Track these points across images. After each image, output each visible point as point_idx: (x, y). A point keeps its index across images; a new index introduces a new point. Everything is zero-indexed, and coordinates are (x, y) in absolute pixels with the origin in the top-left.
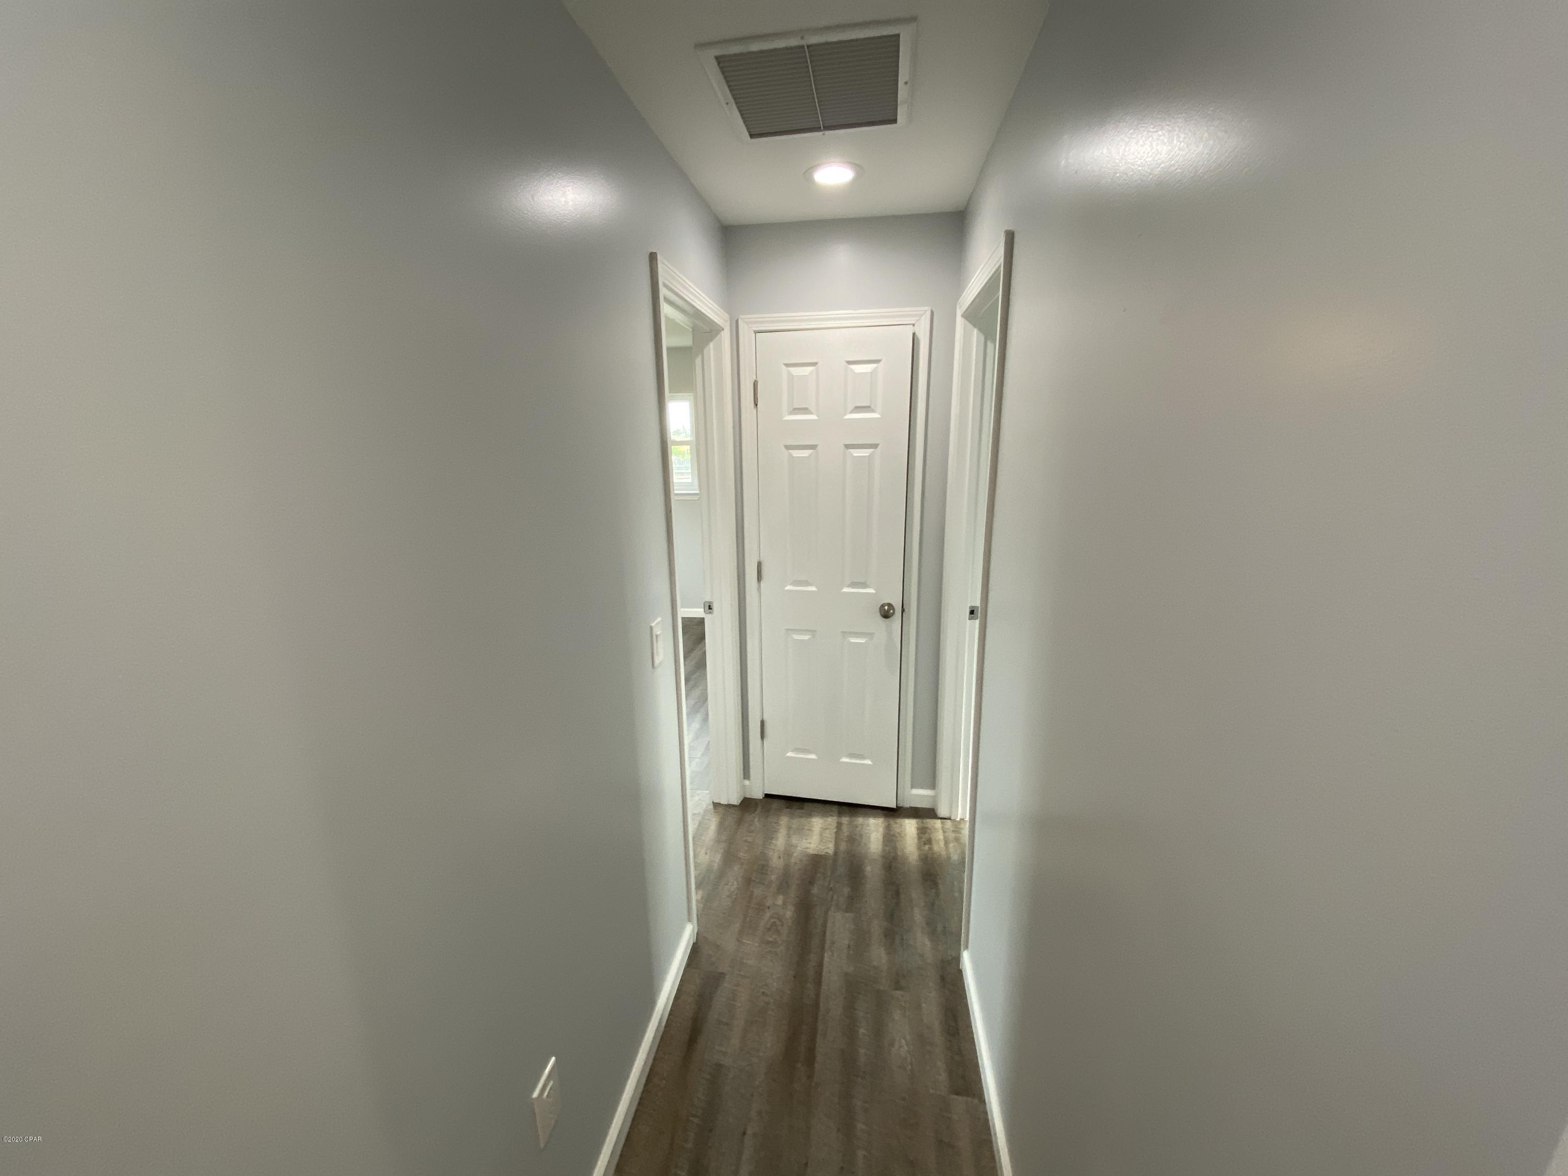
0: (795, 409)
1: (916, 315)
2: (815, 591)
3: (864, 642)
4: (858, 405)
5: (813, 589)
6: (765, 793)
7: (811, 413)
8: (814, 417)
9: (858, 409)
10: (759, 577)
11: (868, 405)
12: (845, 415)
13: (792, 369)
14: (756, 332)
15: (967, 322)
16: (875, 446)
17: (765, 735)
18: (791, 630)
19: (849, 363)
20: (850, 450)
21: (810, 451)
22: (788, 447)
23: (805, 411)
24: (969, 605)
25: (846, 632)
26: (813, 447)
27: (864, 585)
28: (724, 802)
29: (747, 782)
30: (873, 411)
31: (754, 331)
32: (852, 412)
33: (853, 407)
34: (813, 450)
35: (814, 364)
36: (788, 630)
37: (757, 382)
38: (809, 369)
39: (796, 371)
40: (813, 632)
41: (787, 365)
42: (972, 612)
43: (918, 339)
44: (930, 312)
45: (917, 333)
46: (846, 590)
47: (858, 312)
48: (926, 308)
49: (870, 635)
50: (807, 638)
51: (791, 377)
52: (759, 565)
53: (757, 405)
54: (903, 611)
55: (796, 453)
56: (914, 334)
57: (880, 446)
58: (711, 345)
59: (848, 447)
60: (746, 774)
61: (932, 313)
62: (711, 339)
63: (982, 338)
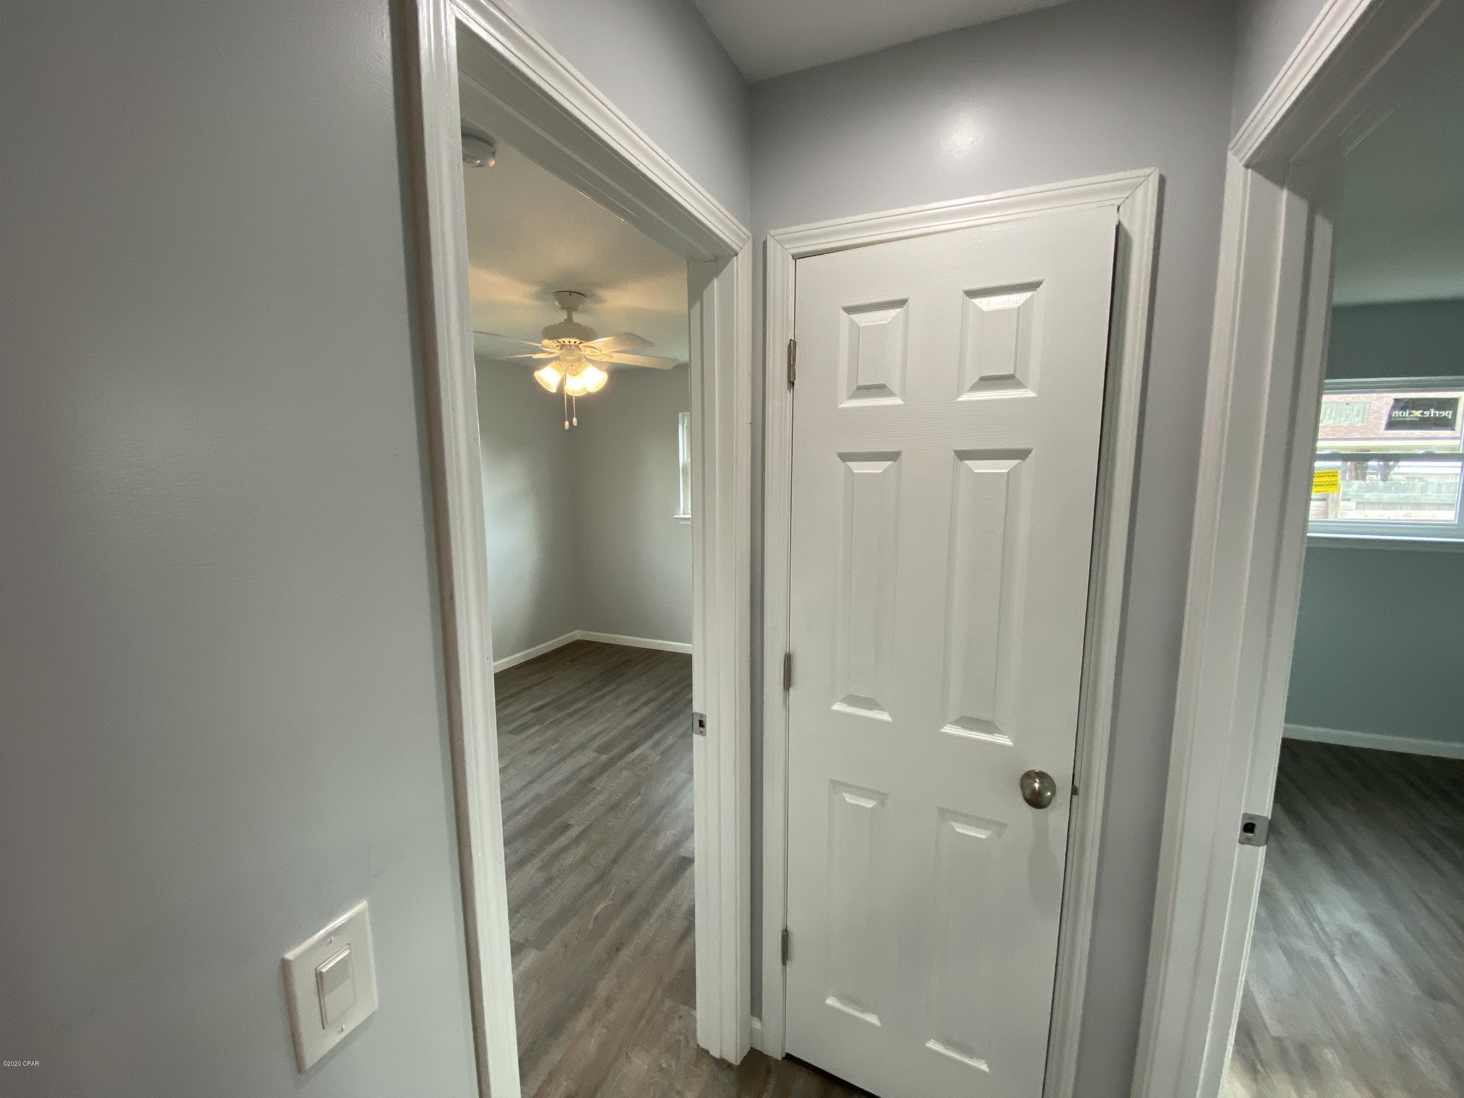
0: (859, 388)
1: (1123, 188)
2: (887, 723)
3: (984, 837)
4: (985, 374)
5: (885, 717)
6: (786, 1051)
7: (891, 394)
8: (897, 401)
9: (987, 382)
10: (788, 683)
11: (1012, 373)
12: (960, 392)
13: (858, 318)
14: (796, 257)
15: (1260, 178)
16: (1022, 454)
17: (788, 957)
18: (841, 783)
19: (972, 294)
20: (967, 462)
21: (887, 464)
22: (845, 457)
23: (880, 389)
24: (1242, 812)
25: (948, 811)
26: (894, 456)
27: (988, 726)
28: (715, 1053)
29: (757, 1025)
30: (1019, 385)
31: (793, 256)
32: (975, 388)
33: (977, 379)
34: (890, 463)
35: (901, 303)
36: (834, 783)
37: (795, 343)
38: (893, 313)
39: (862, 319)
40: (882, 798)
41: (850, 310)
42: (1249, 828)
43: (1126, 234)
44: (1157, 178)
45: (1126, 224)
46: (949, 729)
47: (993, 196)
48: (1147, 171)
49: (999, 827)
50: (870, 806)
51: (855, 329)
52: (788, 660)
53: (793, 383)
54: (1074, 791)
55: (859, 468)
56: (1118, 228)
57: (1033, 452)
58: (716, 282)
59: (963, 455)
60: (755, 1007)
61: (1162, 181)
62: (717, 273)
63: (1302, 207)
